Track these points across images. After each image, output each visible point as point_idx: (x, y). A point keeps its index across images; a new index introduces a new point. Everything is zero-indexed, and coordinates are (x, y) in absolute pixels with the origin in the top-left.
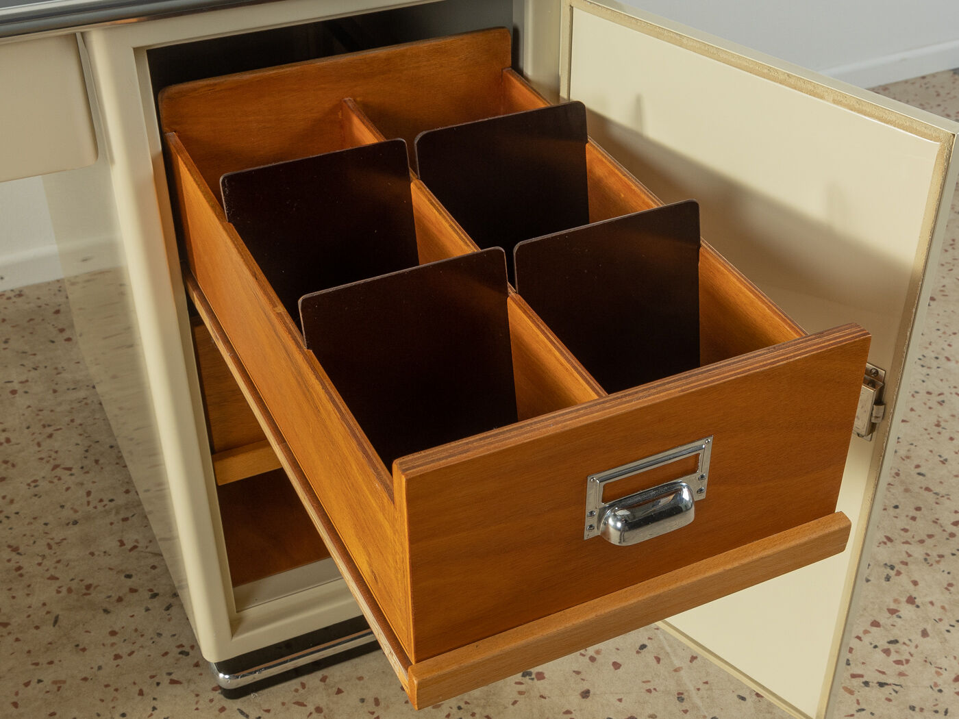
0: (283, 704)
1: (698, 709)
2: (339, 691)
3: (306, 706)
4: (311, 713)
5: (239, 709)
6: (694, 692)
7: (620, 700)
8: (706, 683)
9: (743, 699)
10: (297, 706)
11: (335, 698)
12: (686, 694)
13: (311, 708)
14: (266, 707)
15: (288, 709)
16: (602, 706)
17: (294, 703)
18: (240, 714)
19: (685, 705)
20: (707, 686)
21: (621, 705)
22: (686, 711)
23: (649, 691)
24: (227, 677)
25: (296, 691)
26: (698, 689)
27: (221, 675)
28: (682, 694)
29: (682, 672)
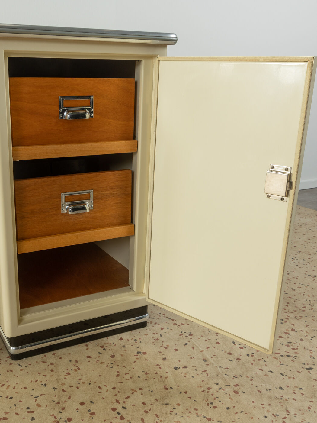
0: (37, 362)
1: (213, 364)
2: (60, 358)
3: (46, 363)
4: (49, 365)
5: (18, 364)
6: (210, 359)
7: (180, 361)
8: (215, 355)
9: (231, 361)
10: (42, 363)
11: (59, 360)
12: (207, 359)
13: (49, 363)
14: (30, 363)
15: (39, 364)
16: (172, 363)
17: (42, 362)
18: (18, 366)
19: (207, 363)
20: (215, 357)
21: (180, 363)
22: (208, 365)
23: (191, 358)
24: (14, 348)
25: (42, 358)
26: (212, 358)
27: (12, 348)
28: (205, 359)
29: (204, 352)
